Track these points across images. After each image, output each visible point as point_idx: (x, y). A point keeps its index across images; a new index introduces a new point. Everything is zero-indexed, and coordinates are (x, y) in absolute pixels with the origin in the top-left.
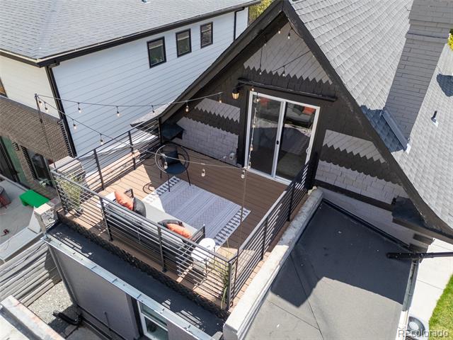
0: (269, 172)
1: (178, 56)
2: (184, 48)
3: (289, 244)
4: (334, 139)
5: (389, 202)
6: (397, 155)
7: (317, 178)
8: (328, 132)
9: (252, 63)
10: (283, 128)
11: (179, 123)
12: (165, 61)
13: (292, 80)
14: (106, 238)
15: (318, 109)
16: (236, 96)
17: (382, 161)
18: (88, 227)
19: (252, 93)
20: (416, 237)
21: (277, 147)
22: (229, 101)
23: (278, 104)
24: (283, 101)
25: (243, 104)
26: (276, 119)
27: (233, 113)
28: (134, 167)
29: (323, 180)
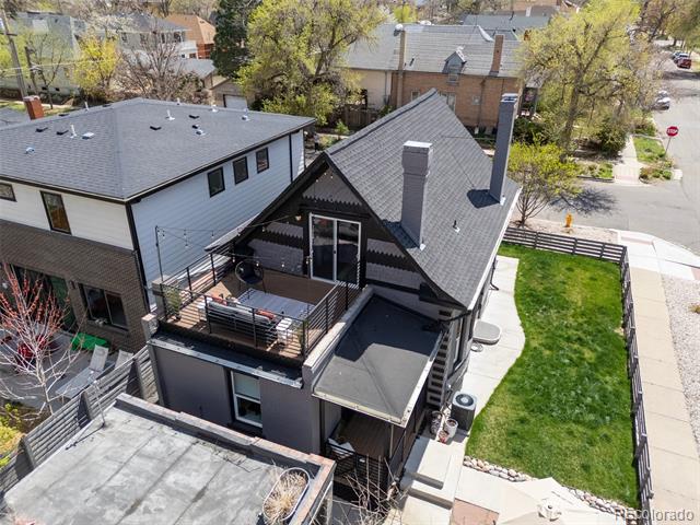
0: (332, 279)
1: (236, 183)
2: (241, 175)
3: (347, 322)
4: (375, 245)
5: (418, 288)
6: (411, 251)
7: (367, 277)
8: (369, 240)
9: (308, 194)
10: (338, 245)
11: (250, 244)
12: (224, 189)
13: (338, 205)
14: (206, 333)
15: (360, 224)
16: (298, 218)
17: (403, 256)
18: (189, 327)
19: (311, 215)
20: (442, 313)
21: (335, 255)
22: (294, 222)
23: (332, 222)
24: (335, 220)
25: (304, 223)
26: (331, 237)
27: (297, 232)
28: (214, 284)
29: (371, 277)
